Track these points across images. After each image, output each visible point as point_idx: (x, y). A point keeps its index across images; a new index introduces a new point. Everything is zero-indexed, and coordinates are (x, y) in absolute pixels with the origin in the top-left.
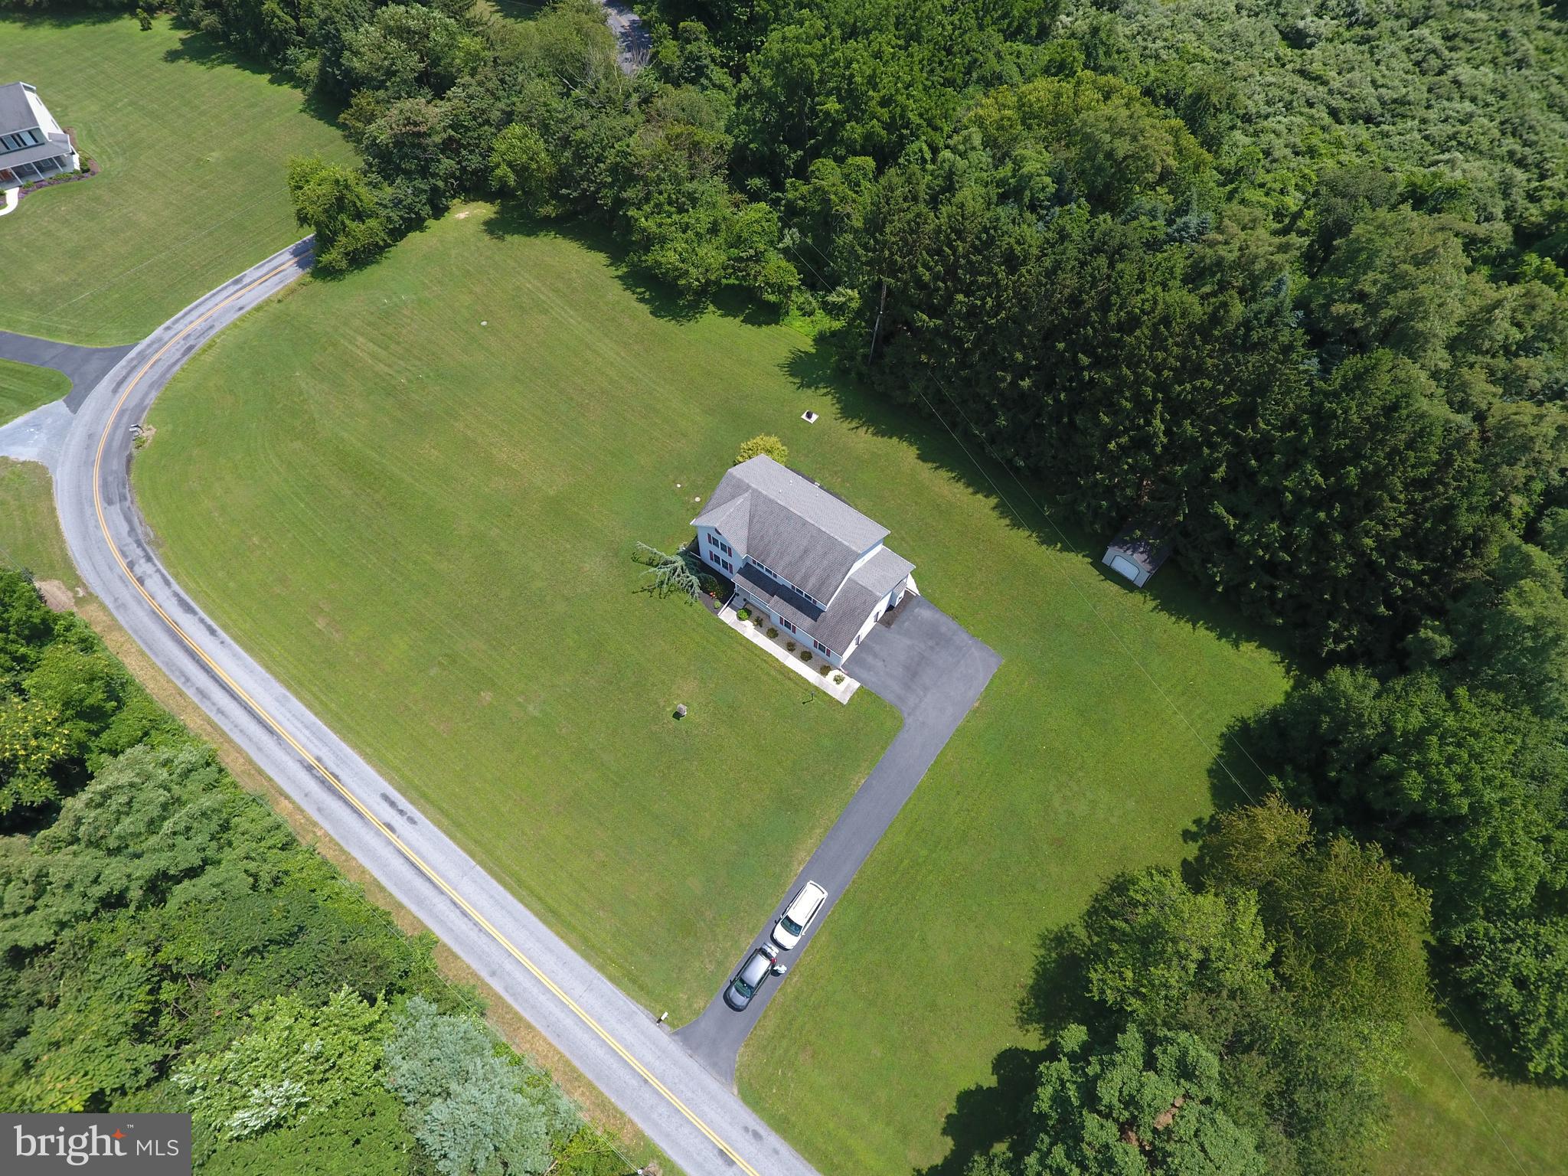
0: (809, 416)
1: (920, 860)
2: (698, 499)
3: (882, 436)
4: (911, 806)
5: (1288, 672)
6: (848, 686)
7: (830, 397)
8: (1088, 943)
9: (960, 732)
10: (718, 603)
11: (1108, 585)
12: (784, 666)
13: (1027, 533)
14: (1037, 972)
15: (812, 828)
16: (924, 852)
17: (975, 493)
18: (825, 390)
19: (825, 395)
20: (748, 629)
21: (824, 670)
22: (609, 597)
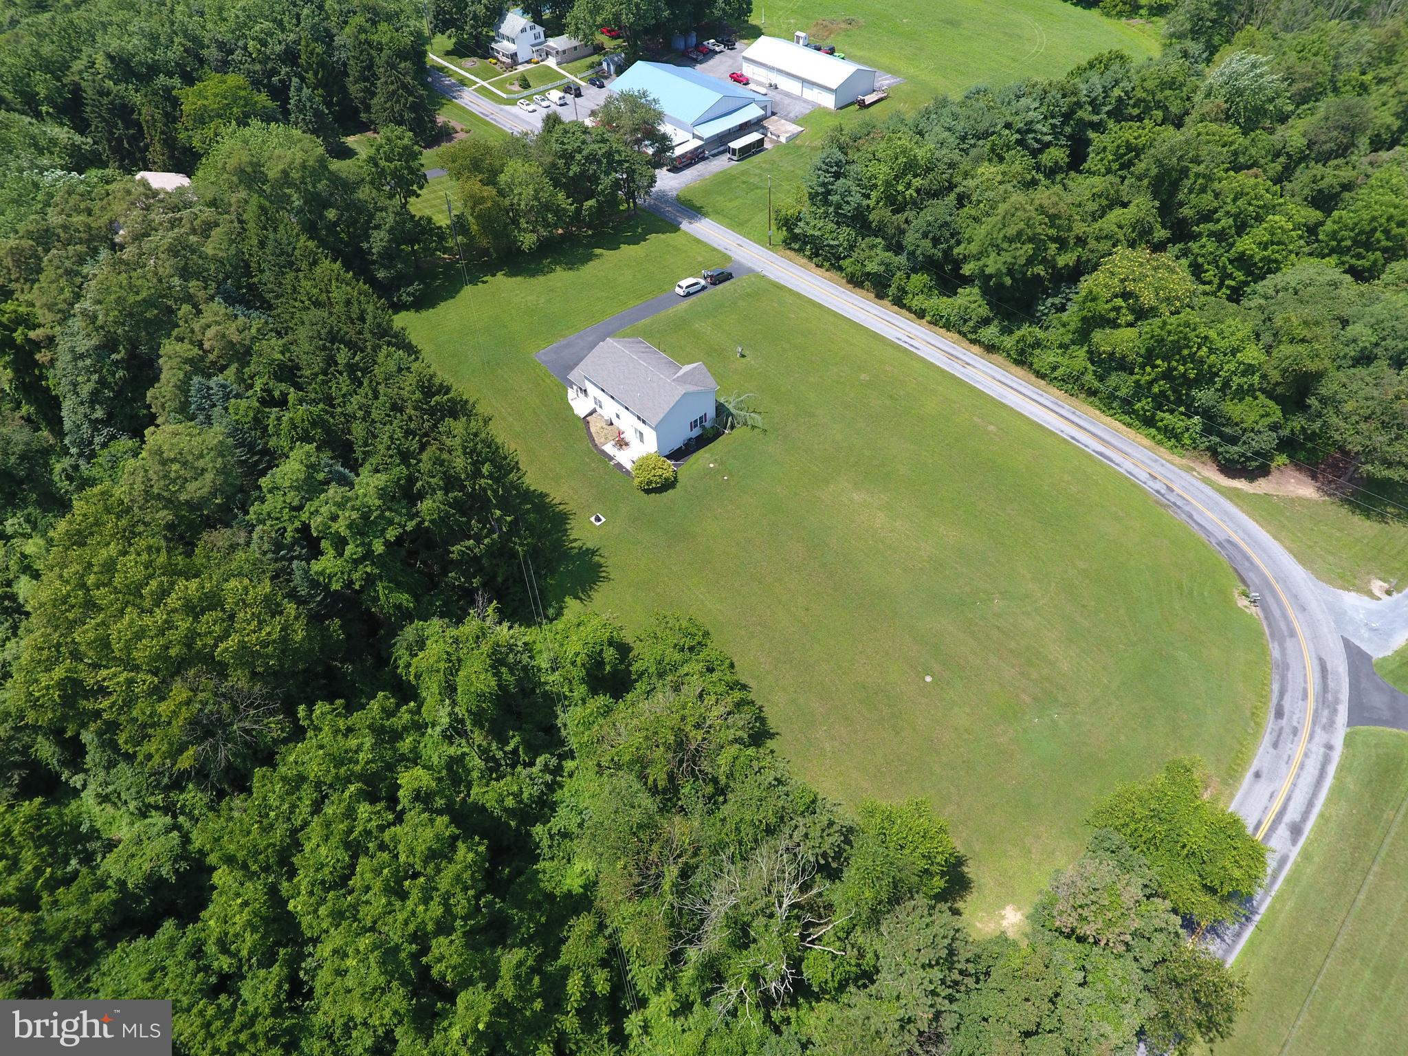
7: (571, 537)
18: (574, 545)
19: (576, 540)
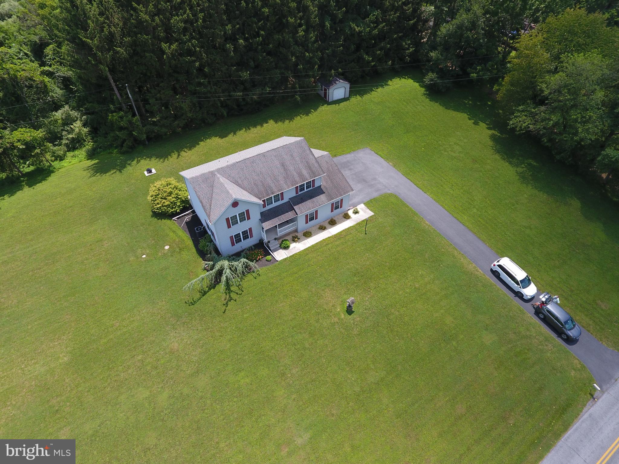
0: (149, 171)
1: (479, 213)
2: (167, 247)
3: (195, 147)
4: (446, 207)
5: (405, 78)
6: (362, 209)
7: (142, 160)
8: (525, 169)
9: (406, 175)
10: (269, 257)
11: (342, 104)
12: (335, 236)
13: (299, 117)
14: (541, 191)
15: (453, 256)
16: (475, 210)
17: (262, 126)
18: (135, 161)
19: (138, 162)
20: (297, 247)
21: (346, 217)
22: (218, 334)
